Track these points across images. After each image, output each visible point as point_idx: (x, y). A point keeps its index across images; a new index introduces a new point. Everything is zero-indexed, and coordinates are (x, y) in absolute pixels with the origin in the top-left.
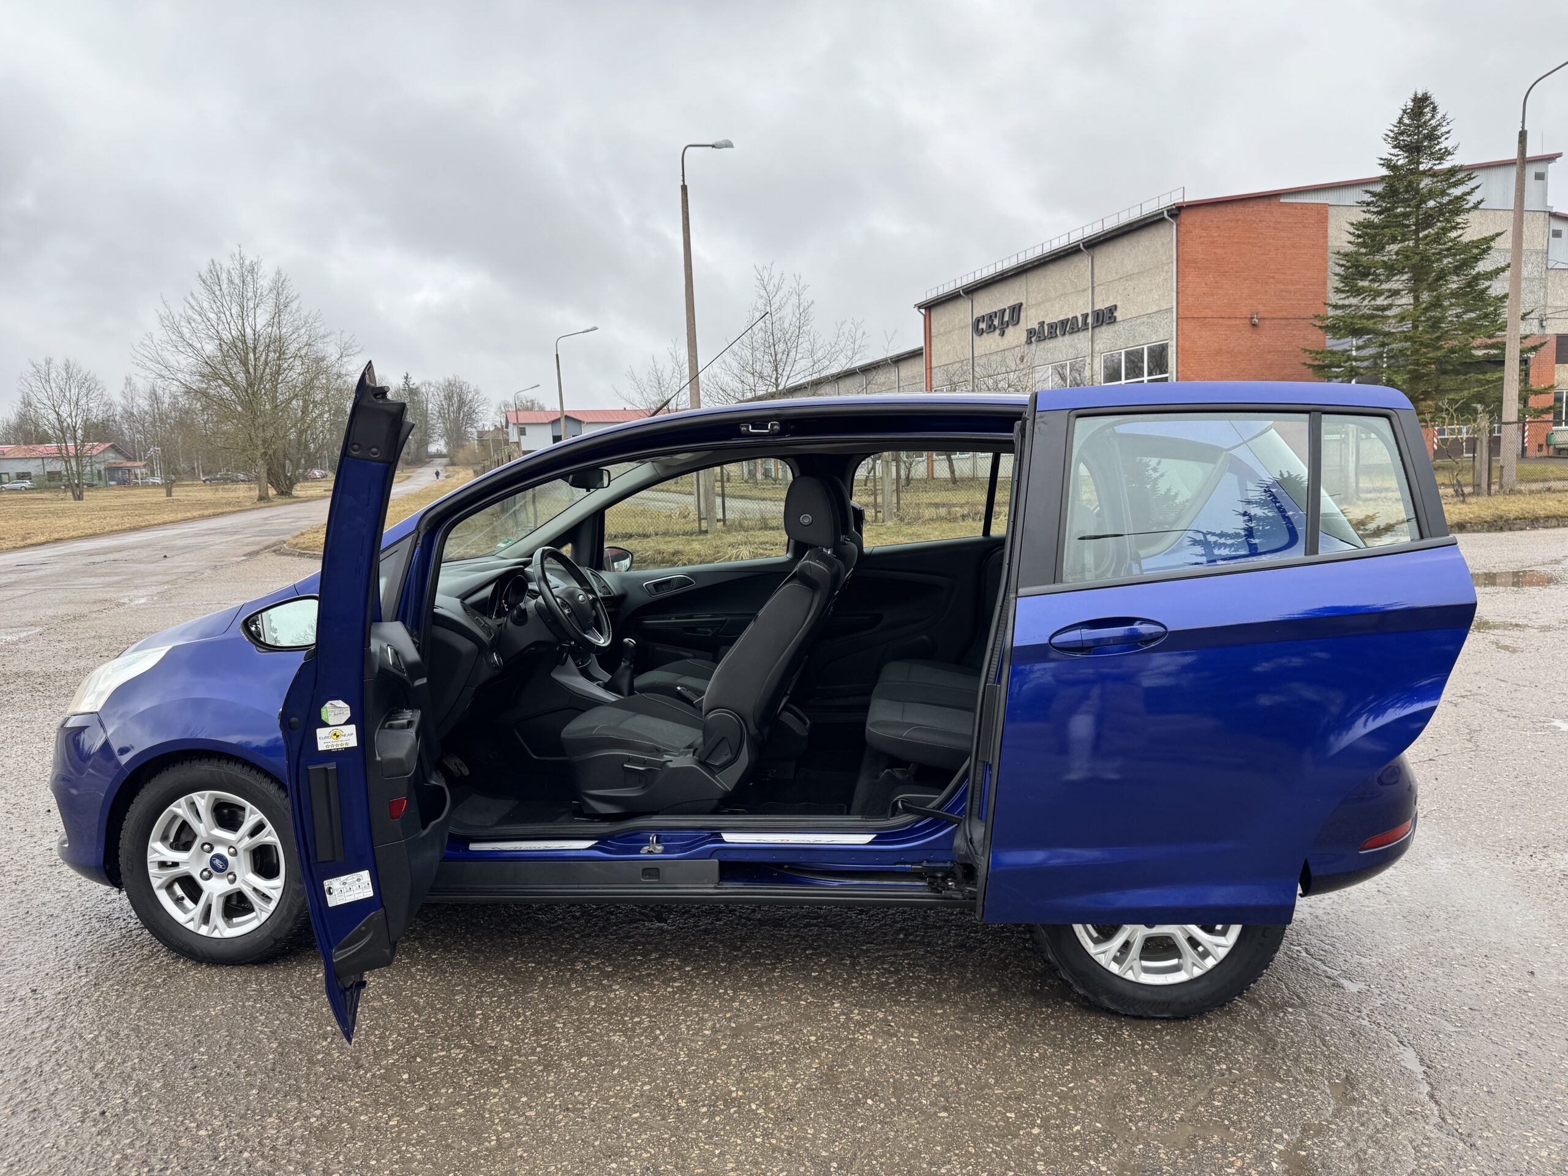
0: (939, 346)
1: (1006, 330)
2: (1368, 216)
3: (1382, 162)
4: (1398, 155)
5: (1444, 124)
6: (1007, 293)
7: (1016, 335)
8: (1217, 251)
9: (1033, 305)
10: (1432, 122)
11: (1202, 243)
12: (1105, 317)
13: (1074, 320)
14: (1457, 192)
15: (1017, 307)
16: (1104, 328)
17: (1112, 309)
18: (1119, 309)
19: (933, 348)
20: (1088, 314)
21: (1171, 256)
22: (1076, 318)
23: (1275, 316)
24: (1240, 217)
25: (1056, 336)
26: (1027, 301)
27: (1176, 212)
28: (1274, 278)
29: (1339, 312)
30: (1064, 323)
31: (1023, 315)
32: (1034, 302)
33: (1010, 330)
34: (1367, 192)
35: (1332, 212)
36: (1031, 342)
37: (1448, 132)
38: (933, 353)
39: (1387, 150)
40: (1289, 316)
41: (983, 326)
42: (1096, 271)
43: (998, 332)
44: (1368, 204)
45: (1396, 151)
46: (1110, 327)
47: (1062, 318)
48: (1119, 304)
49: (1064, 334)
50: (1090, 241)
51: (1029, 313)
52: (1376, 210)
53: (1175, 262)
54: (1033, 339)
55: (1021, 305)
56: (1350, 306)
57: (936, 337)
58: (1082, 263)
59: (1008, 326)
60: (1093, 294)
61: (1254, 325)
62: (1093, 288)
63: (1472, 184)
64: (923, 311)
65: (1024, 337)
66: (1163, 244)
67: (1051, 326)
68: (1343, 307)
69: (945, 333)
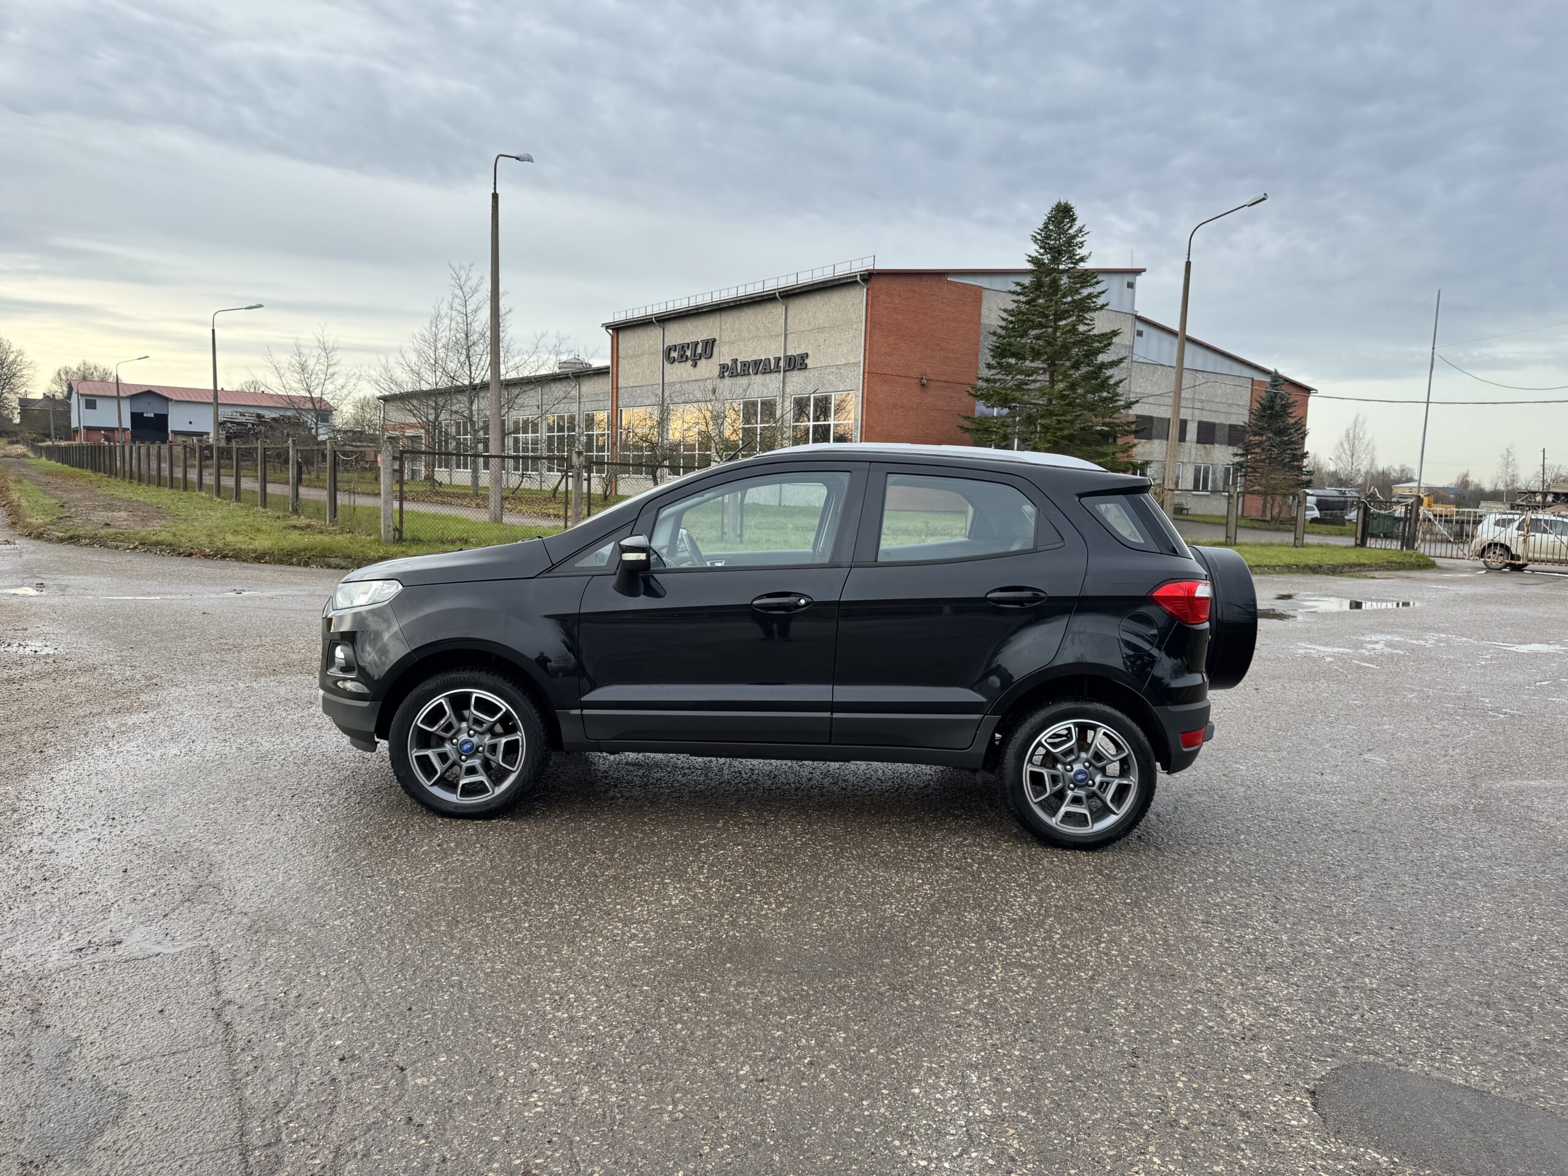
0: (627, 367)
1: (698, 362)
2: (1018, 305)
3: (1031, 259)
4: (1041, 254)
5: (1080, 235)
6: (700, 328)
7: (708, 368)
8: (898, 316)
9: (727, 342)
10: (1071, 231)
11: (886, 308)
12: (797, 363)
13: (767, 361)
14: (1085, 292)
15: (711, 342)
16: (795, 373)
17: (804, 357)
19: (620, 369)
20: (780, 358)
21: (860, 316)
22: (769, 359)
23: (939, 379)
24: (916, 289)
25: (749, 374)
26: (720, 338)
27: (866, 277)
28: (939, 345)
29: (989, 385)
30: (757, 363)
31: (716, 350)
32: (727, 340)
33: (702, 363)
34: (1018, 284)
35: (985, 294)
36: (724, 376)
37: (1082, 243)
38: (620, 374)
39: (1033, 249)
40: (949, 380)
41: (674, 354)
42: (789, 320)
43: (690, 363)
44: (1017, 294)
45: (1042, 251)
46: (801, 372)
47: (755, 358)
49: (757, 373)
50: (786, 291)
51: (722, 349)
52: (1023, 300)
53: (864, 322)
54: (726, 374)
55: (715, 340)
56: (1000, 380)
57: (624, 358)
58: (776, 311)
59: (700, 358)
60: (785, 340)
61: (923, 385)
62: (786, 335)
64: (610, 331)
65: (716, 371)
66: (853, 304)
67: (744, 364)
68: (994, 381)
69: (633, 356)
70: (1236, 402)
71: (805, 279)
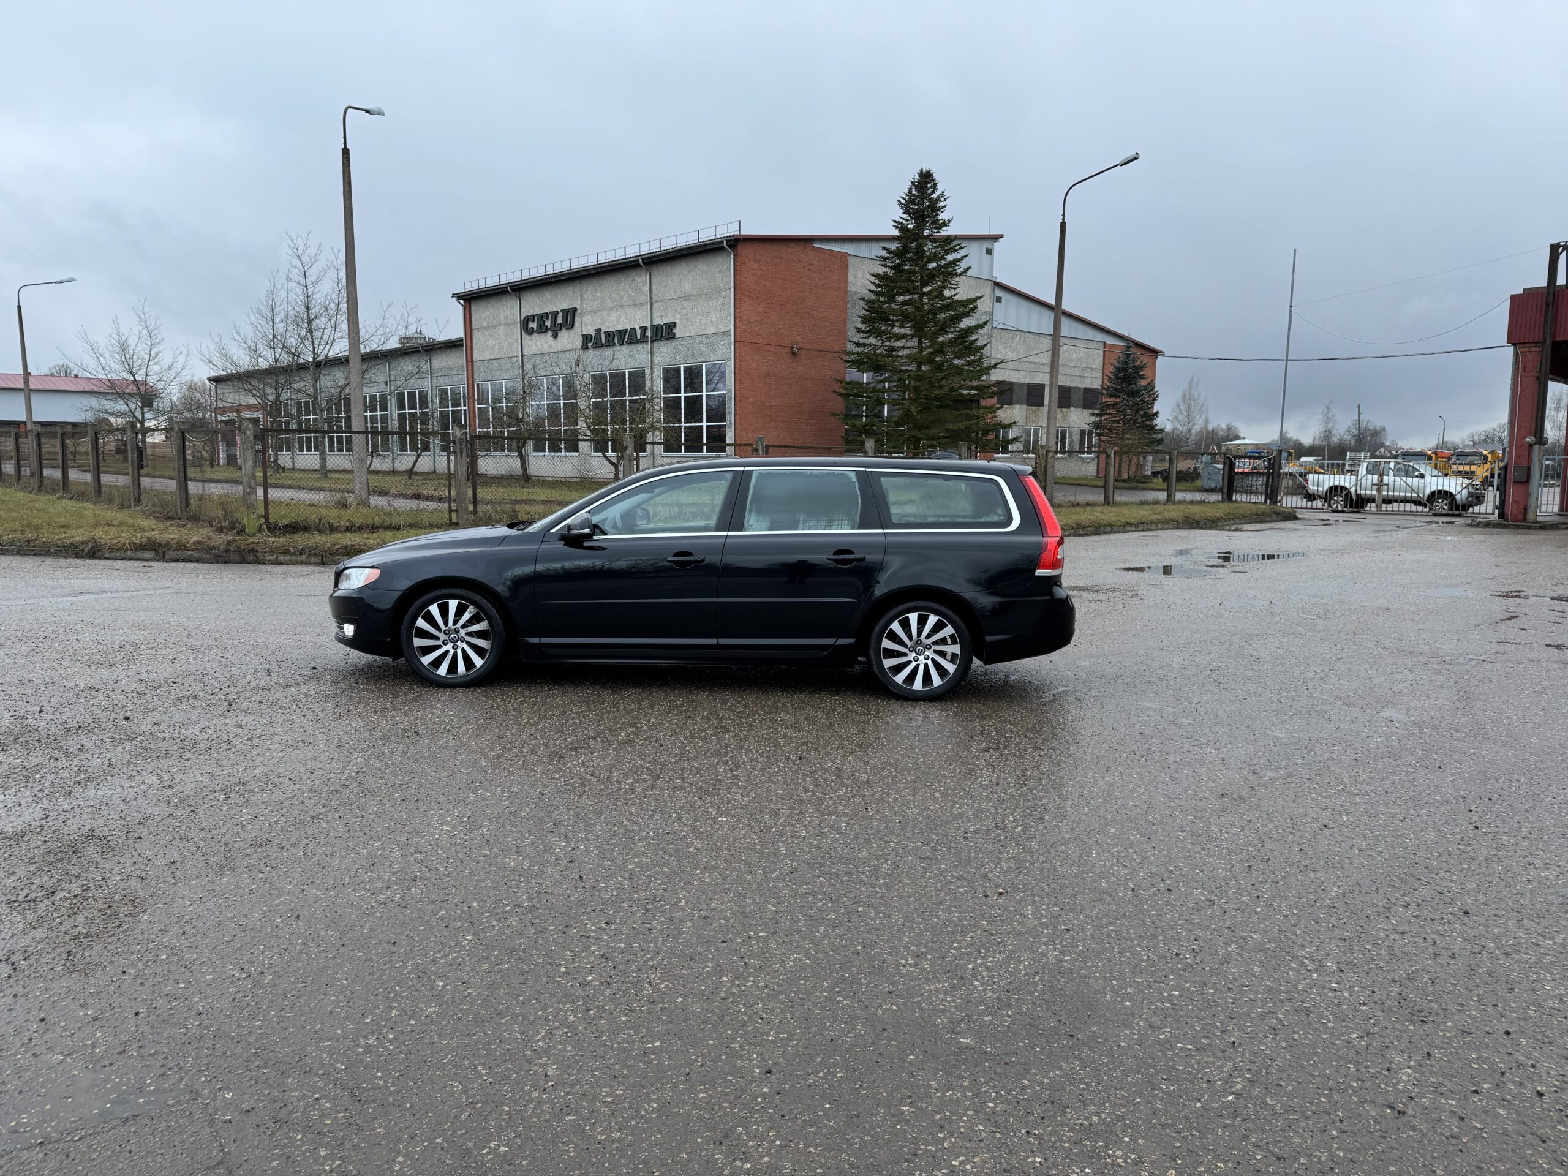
0: (482, 339)
1: (560, 333)
2: (885, 269)
3: (895, 224)
4: (906, 220)
5: (942, 199)
6: (559, 297)
7: (570, 340)
8: (766, 284)
9: (589, 312)
10: (934, 196)
11: (754, 275)
12: (664, 333)
13: (633, 331)
14: (950, 257)
15: (571, 311)
16: (663, 343)
17: (672, 326)
18: (678, 326)
19: (474, 341)
20: (646, 328)
21: (729, 283)
22: (634, 329)
23: (809, 347)
24: (783, 255)
25: (614, 345)
26: (582, 308)
27: (734, 243)
28: (808, 313)
29: (860, 349)
30: (622, 333)
32: (589, 309)
33: (564, 334)
34: (884, 248)
35: (851, 261)
36: (587, 347)
37: (944, 207)
38: (474, 347)
39: (899, 214)
40: (820, 349)
41: (533, 325)
42: (654, 287)
43: (550, 334)
44: (885, 259)
45: (905, 216)
46: (669, 342)
47: (619, 328)
48: (677, 321)
49: (622, 344)
50: (649, 258)
51: (584, 319)
52: (891, 265)
53: (732, 289)
54: (590, 345)
55: (575, 310)
56: (870, 345)
57: (478, 330)
59: (561, 329)
60: (651, 309)
61: (794, 354)
62: (651, 304)
63: (962, 253)
64: (462, 302)
65: (579, 343)
66: (720, 271)
67: (609, 334)
68: (864, 345)
69: (488, 327)
70: (1089, 366)
71: (669, 244)
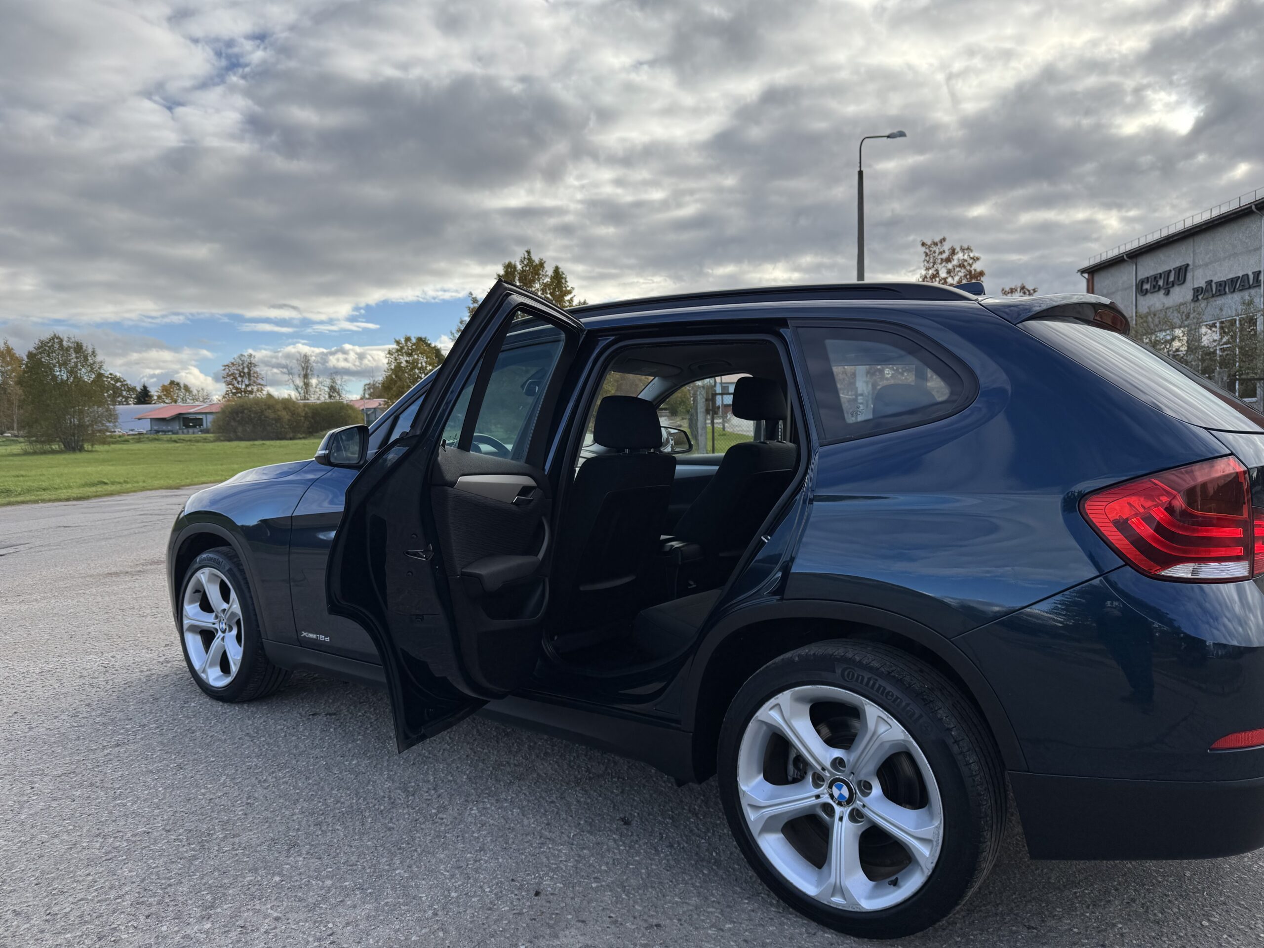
1: (1172, 290)
6: (1173, 256)
7: (1181, 294)
9: (1200, 266)
13: (1246, 277)
15: (1184, 268)
20: (1259, 273)
22: (1247, 275)
25: (1225, 293)
26: (1194, 263)
30: (1233, 281)
31: (1189, 276)
32: (1201, 263)
33: (1176, 290)
36: (1198, 299)
41: (1147, 286)
43: (1162, 292)
47: (1231, 276)
49: (1234, 291)
50: (1261, 203)
51: (1196, 273)
54: (1200, 297)
55: (1188, 265)
58: (1254, 224)
59: (1173, 285)
64: (1086, 275)
65: (1189, 296)
67: (1219, 284)
